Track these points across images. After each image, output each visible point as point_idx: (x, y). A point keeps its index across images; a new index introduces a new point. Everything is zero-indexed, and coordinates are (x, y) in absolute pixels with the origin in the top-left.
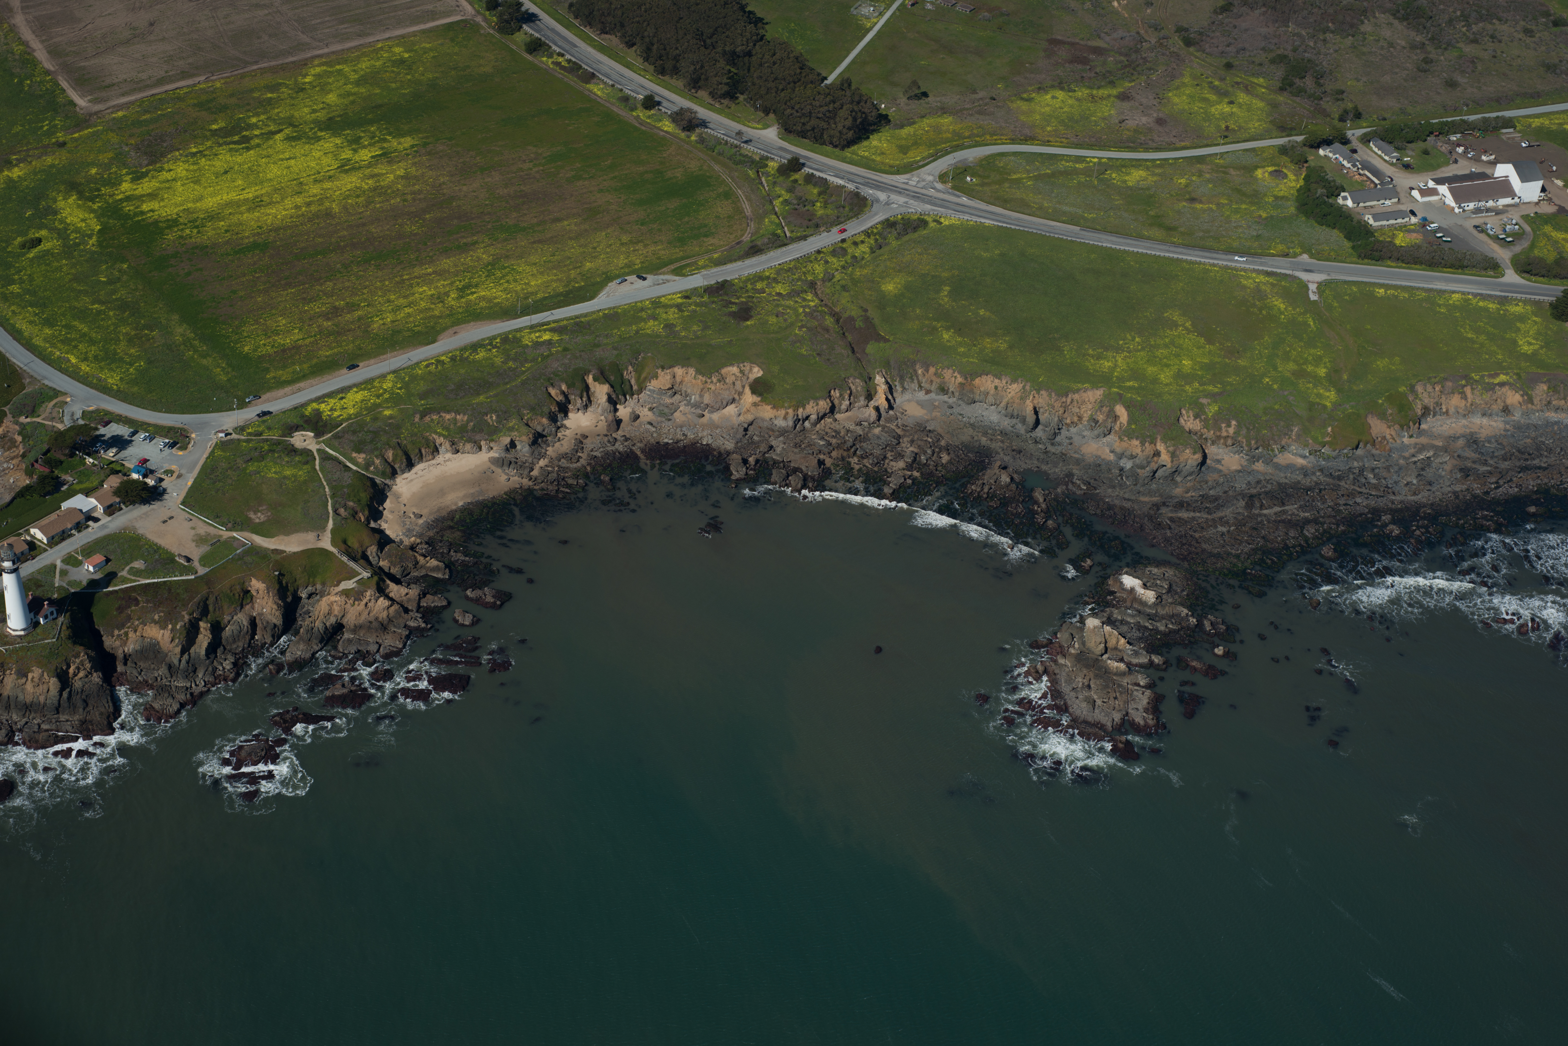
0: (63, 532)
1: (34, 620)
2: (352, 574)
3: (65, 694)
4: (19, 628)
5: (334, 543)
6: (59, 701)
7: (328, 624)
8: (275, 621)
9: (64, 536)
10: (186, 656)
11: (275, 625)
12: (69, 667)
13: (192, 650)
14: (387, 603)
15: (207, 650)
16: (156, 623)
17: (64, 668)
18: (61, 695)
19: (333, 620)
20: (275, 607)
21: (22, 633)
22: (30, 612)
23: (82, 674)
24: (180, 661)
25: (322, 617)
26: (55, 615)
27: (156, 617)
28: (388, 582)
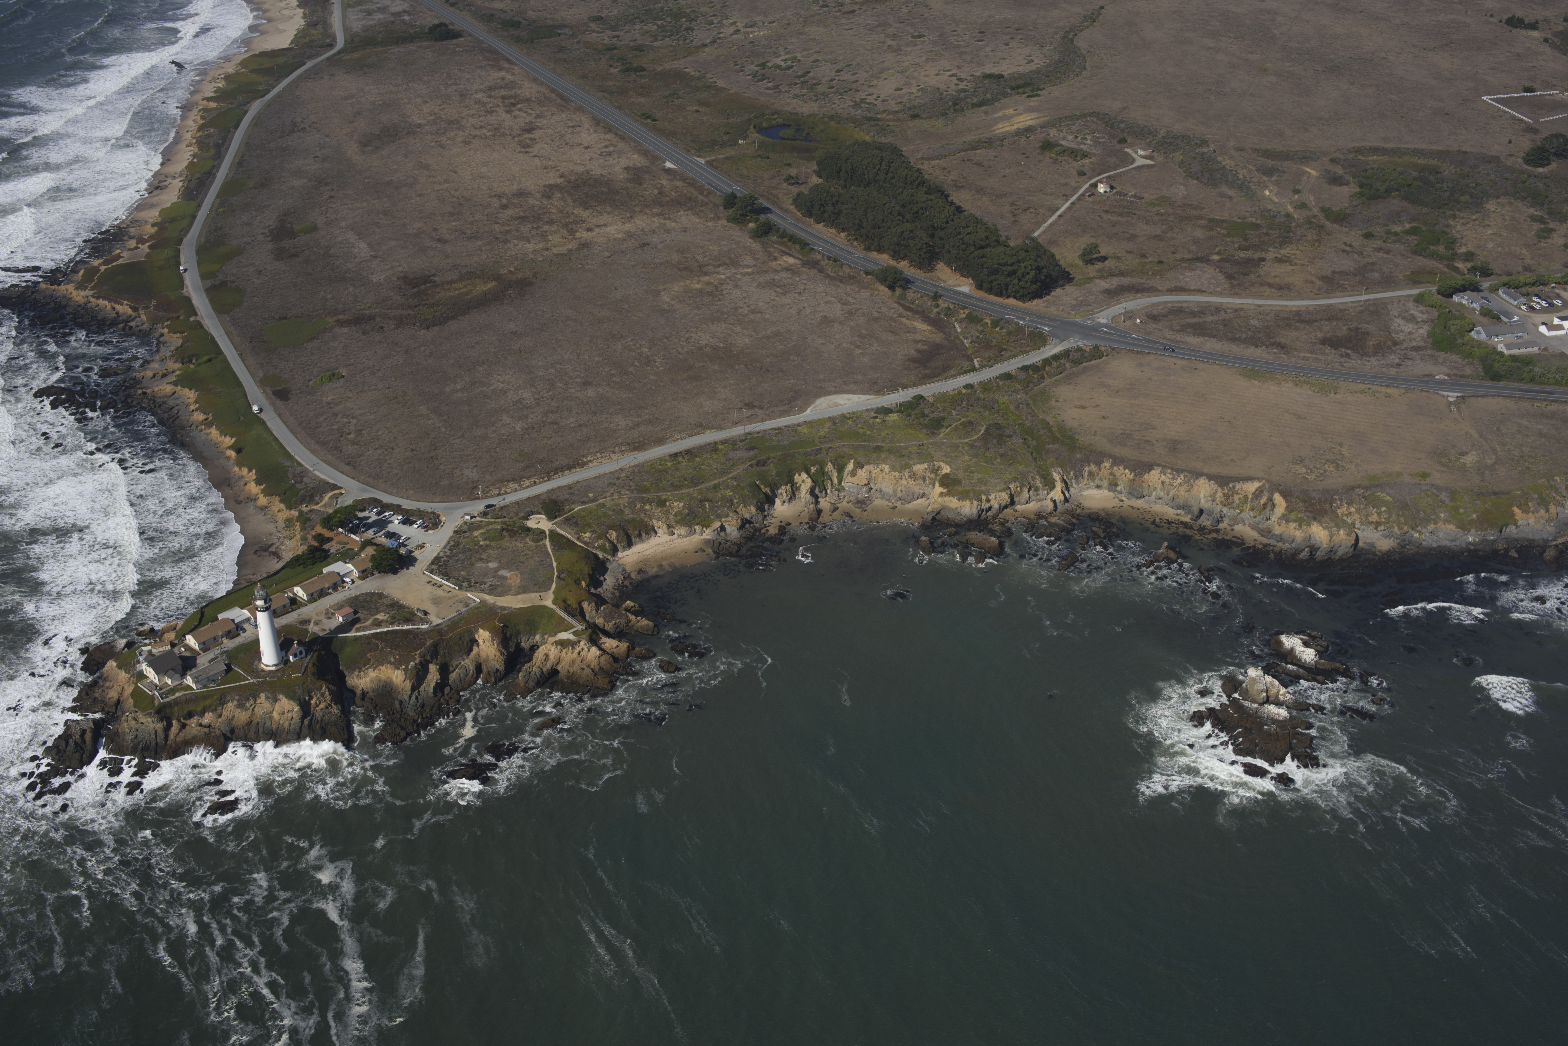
0: (322, 590)
1: (285, 658)
2: (567, 628)
3: (306, 722)
4: (271, 664)
5: (554, 602)
6: (301, 728)
7: (545, 670)
8: (498, 666)
9: (323, 593)
10: (416, 693)
11: (497, 670)
12: (311, 698)
13: (421, 689)
14: (598, 652)
15: (434, 688)
16: (392, 664)
17: (307, 698)
18: (302, 722)
19: (549, 665)
20: (498, 654)
21: (273, 668)
22: (282, 650)
23: (322, 706)
24: (410, 697)
25: (539, 663)
26: (304, 654)
27: (392, 660)
28: (601, 635)
